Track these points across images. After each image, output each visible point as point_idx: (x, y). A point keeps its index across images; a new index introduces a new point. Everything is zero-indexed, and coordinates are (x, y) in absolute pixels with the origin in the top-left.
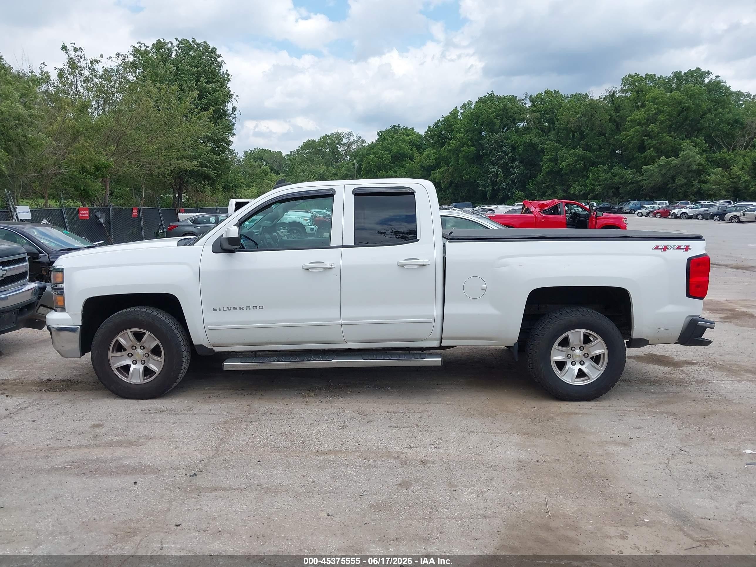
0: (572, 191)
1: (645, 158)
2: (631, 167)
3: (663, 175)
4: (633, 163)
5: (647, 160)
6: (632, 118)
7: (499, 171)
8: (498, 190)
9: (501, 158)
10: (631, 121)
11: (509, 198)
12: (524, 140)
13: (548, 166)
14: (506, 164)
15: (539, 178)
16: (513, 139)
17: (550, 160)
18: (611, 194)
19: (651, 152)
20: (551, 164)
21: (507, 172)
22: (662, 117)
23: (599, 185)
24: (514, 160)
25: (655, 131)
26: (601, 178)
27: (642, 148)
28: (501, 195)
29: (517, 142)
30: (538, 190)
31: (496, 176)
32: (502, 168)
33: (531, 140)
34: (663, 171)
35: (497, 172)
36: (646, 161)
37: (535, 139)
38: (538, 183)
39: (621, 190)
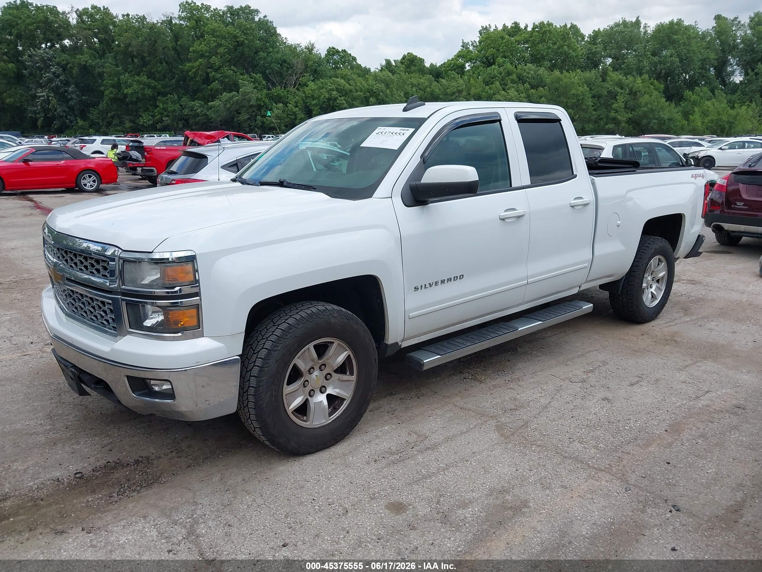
0: (141, 121)
1: (211, 90)
2: (198, 99)
3: (228, 109)
4: (199, 94)
5: (213, 92)
6: (194, 48)
7: (50, 96)
8: (53, 118)
9: (50, 80)
10: (194, 51)
11: (68, 127)
12: (77, 61)
13: (111, 92)
14: (57, 87)
15: (102, 106)
16: (63, 58)
17: (113, 86)
18: (181, 126)
19: (215, 85)
20: (114, 91)
21: (62, 97)
22: (221, 50)
23: (168, 116)
24: (67, 84)
25: (217, 64)
26: (170, 109)
27: (207, 80)
28: (56, 124)
29: (69, 63)
30: (103, 120)
31: (48, 101)
32: (53, 91)
33: (86, 61)
34: (228, 106)
35: (48, 97)
36: (212, 94)
37: (90, 61)
38: (101, 111)
39: (191, 121)
